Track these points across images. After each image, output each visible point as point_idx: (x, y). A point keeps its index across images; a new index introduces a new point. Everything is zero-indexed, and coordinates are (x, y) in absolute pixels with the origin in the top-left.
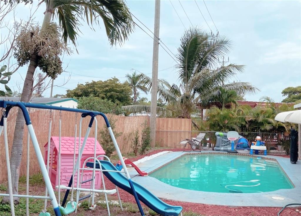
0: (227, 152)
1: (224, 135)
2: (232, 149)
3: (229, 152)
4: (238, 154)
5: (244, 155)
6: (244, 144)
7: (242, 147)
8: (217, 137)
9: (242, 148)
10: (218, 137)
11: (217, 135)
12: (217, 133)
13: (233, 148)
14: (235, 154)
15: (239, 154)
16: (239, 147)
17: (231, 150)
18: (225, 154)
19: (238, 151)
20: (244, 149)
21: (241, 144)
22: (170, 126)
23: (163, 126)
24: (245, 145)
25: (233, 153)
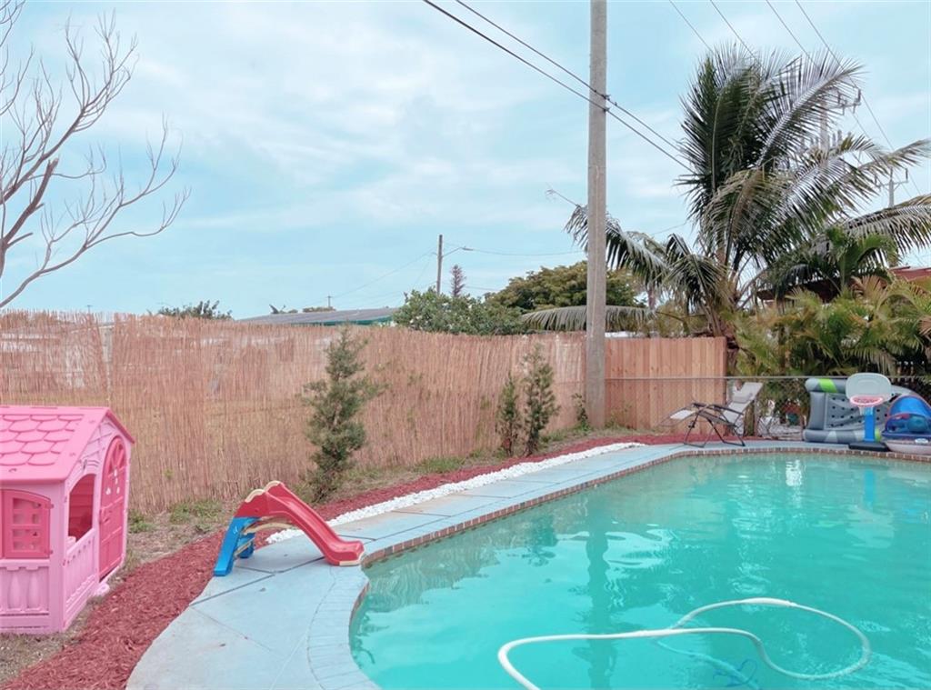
0: (845, 448)
1: (836, 386)
2: (866, 437)
3: (855, 447)
4: (892, 457)
5: (916, 460)
6: (915, 418)
7: (906, 429)
8: (812, 393)
9: (905, 432)
10: (814, 394)
11: (813, 387)
12: (812, 382)
13: (870, 433)
14: (879, 453)
15: (896, 455)
16: (897, 430)
17: (863, 441)
18: (841, 453)
19: (892, 444)
20: (913, 439)
21: (903, 418)
22: (653, 362)
23: (635, 365)
24: (919, 422)
25: (870, 452)
